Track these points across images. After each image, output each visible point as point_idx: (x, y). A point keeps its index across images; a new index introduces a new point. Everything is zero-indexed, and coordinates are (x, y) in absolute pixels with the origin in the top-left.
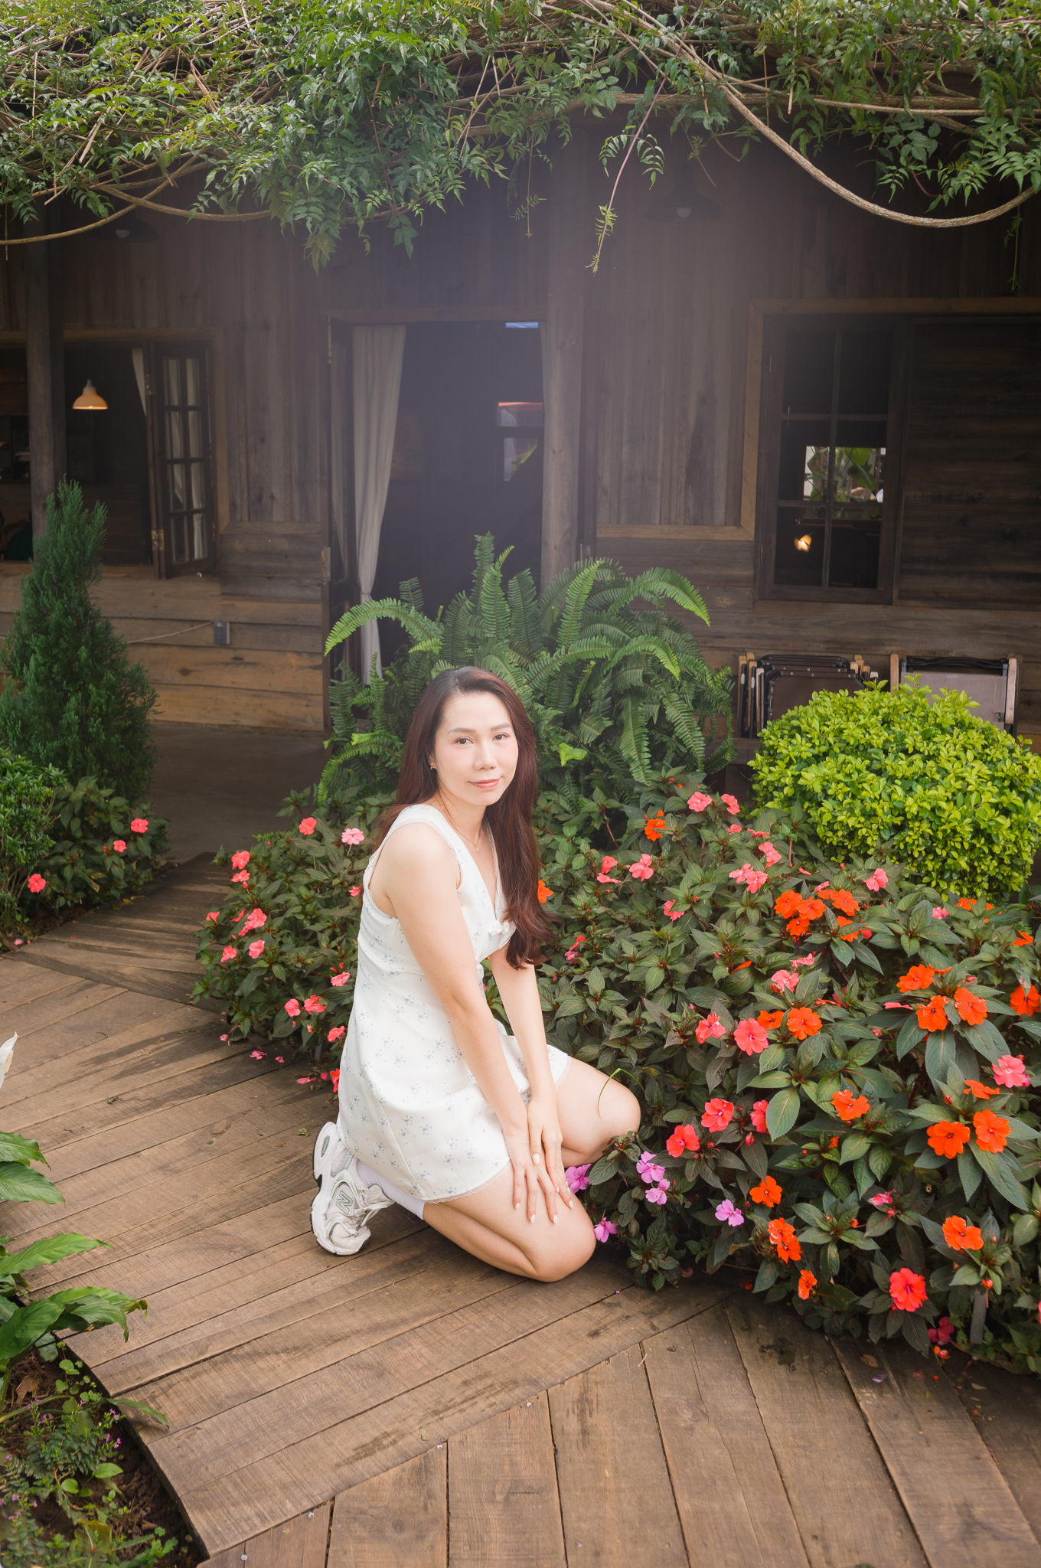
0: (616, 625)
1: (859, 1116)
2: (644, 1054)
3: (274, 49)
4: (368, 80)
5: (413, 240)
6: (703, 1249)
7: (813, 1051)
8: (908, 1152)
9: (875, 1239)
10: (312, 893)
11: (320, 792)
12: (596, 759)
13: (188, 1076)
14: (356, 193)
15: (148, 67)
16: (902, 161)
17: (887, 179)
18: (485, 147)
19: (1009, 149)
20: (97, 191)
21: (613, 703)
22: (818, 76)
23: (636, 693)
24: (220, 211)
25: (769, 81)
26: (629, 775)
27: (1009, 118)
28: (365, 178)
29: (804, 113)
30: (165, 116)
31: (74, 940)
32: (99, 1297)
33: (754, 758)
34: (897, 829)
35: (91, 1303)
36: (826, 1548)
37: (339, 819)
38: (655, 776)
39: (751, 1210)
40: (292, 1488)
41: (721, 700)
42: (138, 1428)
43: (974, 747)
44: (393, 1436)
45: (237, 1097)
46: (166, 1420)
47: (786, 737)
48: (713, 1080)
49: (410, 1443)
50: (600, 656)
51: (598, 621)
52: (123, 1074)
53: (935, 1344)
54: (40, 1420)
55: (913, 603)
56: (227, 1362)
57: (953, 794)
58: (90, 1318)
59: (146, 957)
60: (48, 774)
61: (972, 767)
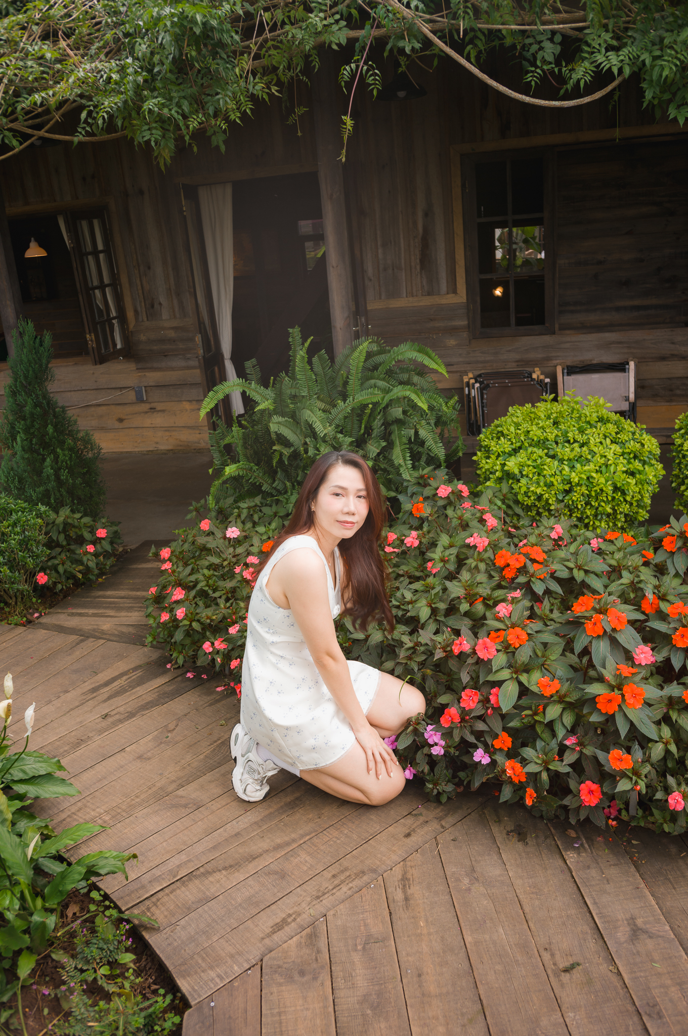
0: (383, 379)
1: (555, 692)
2: (422, 664)
3: (114, 19)
4: (178, 39)
5: (224, 142)
6: (468, 776)
7: (524, 655)
8: (585, 712)
9: (569, 765)
10: (212, 572)
11: (210, 502)
12: (379, 466)
13: (149, 694)
14: (181, 118)
15: (32, 38)
16: (539, 63)
17: (529, 78)
18: (264, 75)
19: (607, 50)
20: (10, 130)
21: (386, 429)
22: (479, 6)
23: (399, 422)
24: (93, 136)
25: (447, 14)
26: (400, 475)
27: (605, 27)
28: (186, 107)
29: (471, 34)
30: (48, 74)
31: (70, 611)
32: (106, 858)
33: (475, 454)
34: (567, 492)
35: (101, 863)
36: (553, 955)
37: (223, 518)
38: (416, 474)
39: (494, 753)
40: (237, 957)
41: (453, 420)
42: (142, 929)
43: (610, 434)
44: (294, 916)
45: (180, 705)
46: (157, 923)
47: (495, 439)
48: (465, 678)
49: (304, 919)
50: (375, 400)
51: (372, 378)
52: (109, 698)
53: (609, 818)
54: (82, 932)
55: (568, 332)
56: (190, 880)
57: (600, 467)
58: (102, 872)
59: (116, 617)
60: (39, 510)
61: (610, 449)
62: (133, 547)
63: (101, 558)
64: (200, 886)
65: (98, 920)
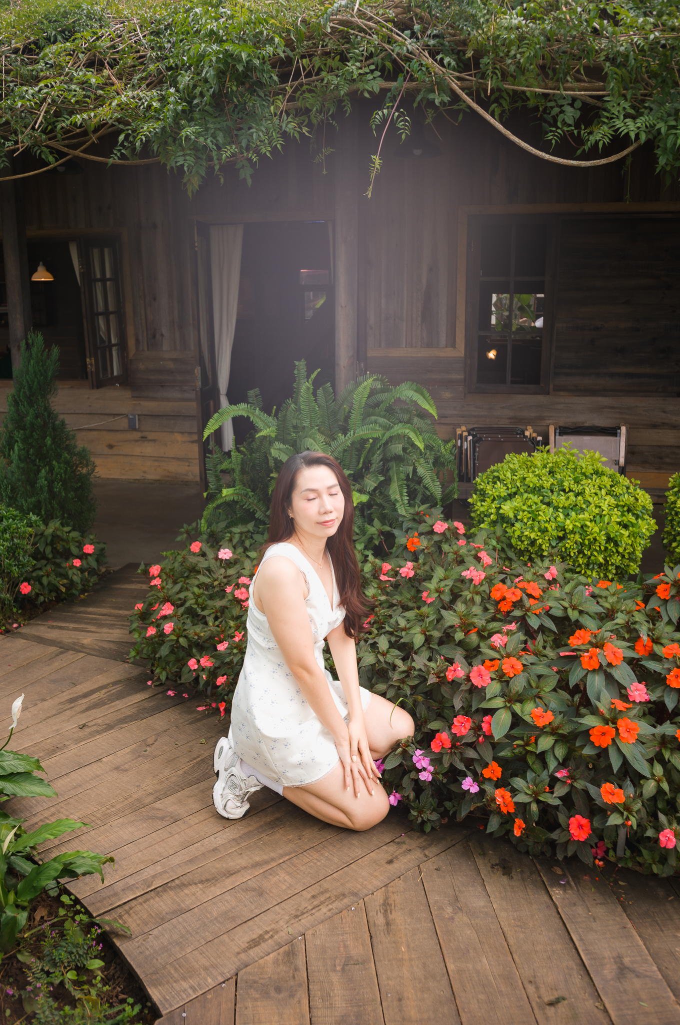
0: (384, 416)
1: (548, 723)
2: (413, 688)
3: (159, 53)
4: (221, 74)
5: (251, 176)
6: (454, 806)
7: (518, 685)
8: (577, 744)
9: (560, 798)
10: (201, 590)
11: (202, 525)
12: (374, 500)
13: (129, 708)
14: (215, 148)
15: (77, 65)
16: (559, 124)
17: (550, 136)
18: (296, 116)
19: (625, 117)
20: (47, 147)
21: (384, 465)
22: (505, 70)
23: (398, 459)
24: (128, 159)
25: (475, 74)
26: (395, 510)
27: (624, 96)
28: (220, 138)
29: (497, 94)
30: (89, 97)
31: (50, 623)
32: (84, 857)
33: (472, 497)
34: (561, 539)
35: (79, 862)
36: (537, 988)
37: (215, 541)
38: (412, 511)
39: (483, 783)
40: (211, 969)
41: (450, 461)
42: (113, 936)
43: (605, 487)
44: (271, 933)
45: (160, 721)
46: (129, 930)
47: (491, 483)
48: (458, 704)
49: (282, 936)
50: (375, 436)
51: (373, 415)
52: (87, 709)
53: (595, 858)
54: (51, 934)
55: (562, 393)
56: (165, 891)
57: (594, 517)
58: (79, 871)
59: (97, 632)
60: (30, 519)
61: (605, 500)
62: (116, 568)
63: (86, 574)
64: (175, 897)
65: (67, 925)
